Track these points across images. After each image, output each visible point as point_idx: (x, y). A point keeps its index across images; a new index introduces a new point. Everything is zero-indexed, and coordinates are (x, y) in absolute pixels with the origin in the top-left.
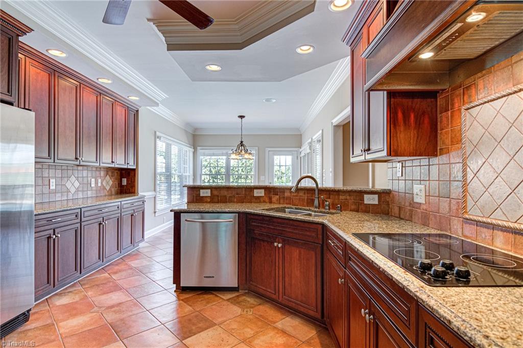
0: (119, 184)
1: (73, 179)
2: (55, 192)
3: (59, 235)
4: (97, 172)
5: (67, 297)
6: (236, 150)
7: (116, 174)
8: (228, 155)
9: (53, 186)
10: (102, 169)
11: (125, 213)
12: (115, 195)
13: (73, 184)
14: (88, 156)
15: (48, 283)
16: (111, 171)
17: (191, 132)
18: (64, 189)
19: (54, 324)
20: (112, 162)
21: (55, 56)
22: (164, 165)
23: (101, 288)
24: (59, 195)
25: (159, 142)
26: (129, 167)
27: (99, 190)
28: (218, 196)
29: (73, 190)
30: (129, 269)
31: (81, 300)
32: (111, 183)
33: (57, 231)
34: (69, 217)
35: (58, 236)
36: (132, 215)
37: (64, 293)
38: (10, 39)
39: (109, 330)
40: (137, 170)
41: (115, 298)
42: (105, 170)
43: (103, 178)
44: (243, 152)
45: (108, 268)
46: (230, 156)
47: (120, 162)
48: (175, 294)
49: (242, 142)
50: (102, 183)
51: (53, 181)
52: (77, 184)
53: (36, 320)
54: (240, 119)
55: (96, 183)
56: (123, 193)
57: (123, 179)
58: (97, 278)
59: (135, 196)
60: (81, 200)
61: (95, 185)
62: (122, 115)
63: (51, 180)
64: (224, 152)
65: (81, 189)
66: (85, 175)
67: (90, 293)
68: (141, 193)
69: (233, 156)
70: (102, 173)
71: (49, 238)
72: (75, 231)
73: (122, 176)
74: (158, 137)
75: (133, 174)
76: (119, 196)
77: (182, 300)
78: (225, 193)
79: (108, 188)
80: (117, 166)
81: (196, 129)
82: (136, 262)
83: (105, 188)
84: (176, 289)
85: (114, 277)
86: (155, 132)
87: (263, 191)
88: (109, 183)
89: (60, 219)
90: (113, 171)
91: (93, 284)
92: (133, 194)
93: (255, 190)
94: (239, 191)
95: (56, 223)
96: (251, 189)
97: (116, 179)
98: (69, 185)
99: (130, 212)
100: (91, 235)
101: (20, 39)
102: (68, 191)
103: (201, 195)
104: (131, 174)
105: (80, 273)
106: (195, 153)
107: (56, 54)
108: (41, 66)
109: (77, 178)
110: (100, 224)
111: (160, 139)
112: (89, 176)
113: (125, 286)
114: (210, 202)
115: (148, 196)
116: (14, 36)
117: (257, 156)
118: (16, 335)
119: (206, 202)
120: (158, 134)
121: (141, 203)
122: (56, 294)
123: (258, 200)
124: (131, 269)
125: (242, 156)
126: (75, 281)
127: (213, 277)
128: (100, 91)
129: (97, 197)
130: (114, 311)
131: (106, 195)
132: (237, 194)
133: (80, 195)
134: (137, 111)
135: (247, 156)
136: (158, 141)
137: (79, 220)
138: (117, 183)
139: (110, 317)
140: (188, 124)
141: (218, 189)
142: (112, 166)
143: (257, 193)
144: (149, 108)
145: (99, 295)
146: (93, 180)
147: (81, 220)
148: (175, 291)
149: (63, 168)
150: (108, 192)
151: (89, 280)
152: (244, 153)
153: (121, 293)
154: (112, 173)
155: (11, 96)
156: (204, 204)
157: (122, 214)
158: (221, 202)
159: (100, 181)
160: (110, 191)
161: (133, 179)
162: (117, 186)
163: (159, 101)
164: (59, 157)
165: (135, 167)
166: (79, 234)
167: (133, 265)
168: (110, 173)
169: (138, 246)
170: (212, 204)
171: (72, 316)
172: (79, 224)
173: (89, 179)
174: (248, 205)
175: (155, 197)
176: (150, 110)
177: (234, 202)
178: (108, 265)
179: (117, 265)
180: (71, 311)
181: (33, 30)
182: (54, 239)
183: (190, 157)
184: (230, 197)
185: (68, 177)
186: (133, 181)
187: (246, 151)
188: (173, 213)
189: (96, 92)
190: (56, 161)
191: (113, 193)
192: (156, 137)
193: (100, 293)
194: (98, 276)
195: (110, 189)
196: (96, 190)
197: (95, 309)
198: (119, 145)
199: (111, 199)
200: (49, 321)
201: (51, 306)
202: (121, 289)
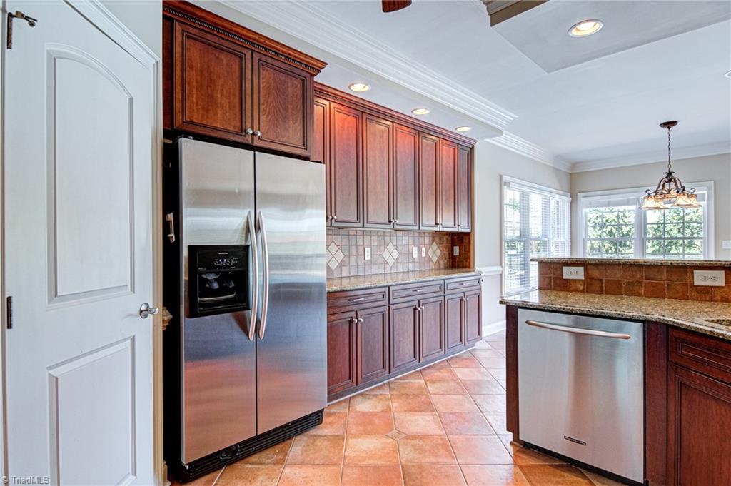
0: (449, 254)
1: (391, 247)
2: (371, 263)
3: (362, 320)
4: (420, 238)
5: (370, 401)
6: (656, 192)
7: (445, 241)
8: (638, 202)
9: (368, 256)
10: (426, 234)
11: (451, 297)
12: (445, 269)
13: (391, 254)
14: (405, 216)
15: (350, 379)
16: (439, 236)
17: (566, 170)
18: (381, 260)
19: (343, 438)
20: (437, 224)
21: (357, 92)
22: (519, 225)
23: (410, 401)
24: (374, 267)
25: (508, 191)
26: (461, 230)
27: (424, 263)
28: (601, 281)
29: (391, 262)
30: (453, 380)
31: (382, 411)
32: (439, 252)
33: (360, 313)
34: (375, 297)
35: (360, 321)
36: (461, 300)
37: (370, 395)
38: (303, 81)
39: (399, 477)
40: (472, 234)
41: (423, 423)
42: (431, 235)
43: (428, 246)
44: (674, 193)
45: (427, 371)
46: (642, 203)
47: (447, 224)
48: (511, 448)
49: (670, 174)
50: (426, 253)
51: (368, 250)
52: (396, 254)
53: (331, 424)
54: (666, 129)
55: (420, 252)
56: (455, 268)
57: (455, 247)
58: (410, 383)
59: (470, 271)
60: (401, 275)
61: (418, 256)
62: (449, 157)
63: (366, 249)
64: (632, 197)
65: (400, 260)
66: (405, 242)
67: (395, 405)
68: (478, 268)
69: (650, 203)
70: (427, 240)
71: (351, 321)
72: (381, 316)
73: (453, 244)
74: (505, 184)
75: (467, 241)
76: (450, 271)
77: (520, 467)
78: (617, 274)
79: (435, 260)
80: (442, 229)
81: (574, 165)
82: (466, 370)
83: (430, 260)
84: (514, 440)
85: (430, 389)
86: (501, 176)
87: (722, 273)
88: (436, 253)
89: (363, 299)
90: (441, 236)
91: (403, 392)
92: (467, 269)
93: (696, 272)
94: (652, 273)
95: (357, 303)
96: (686, 269)
97: (445, 248)
98: (386, 255)
99: (459, 295)
100: (403, 324)
101: (316, 79)
102: (386, 263)
103: (564, 277)
104: (464, 241)
105: (390, 372)
106: (573, 205)
107: (359, 89)
108: (347, 109)
109: (396, 247)
110: (415, 309)
111: (509, 186)
112: (410, 243)
113: (440, 408)
114: (583, 291)
115: (486, 272)
116: (308, 76)
117: (712, 202)
118: (305, 438)
119: (576, 291)
120: (505, 178)
121: (476, 283)
122: (361, 394)
123: (707, 294)
124: (455, 381)
125: (670, 202)
126: (385, 382)
127: (585, 444)
128: (418, 128)
129: (420, 271)
130: (414, 446)
131: (432, 270)
132: (646, 279)
133: (400, 269)
134: (472, 148)
135: (682, 200)
136: (505, 188)
137: (386, 302)
138: (447, 253)
139: (407, 454)
140: (558, 157)
141: (601, 268)
142: (437, 229)
143: (700, 279)
144: (488, 140)
145: (405, 411)
146: (415, 249)
147: (389, 302)
148: (511, 443)
149: (380, 233)
150: (435, 265)
151: (401, 383)
152: (675, 195)
153: (431, 418)
154: (440, 239)
155: (306, 149)
156: (569, 295)
157: (447, 298)
158: (606, 294)
159: (424, 249)
160: (437, 264)
161: (467, 247)
162: (447, 257)
163: (502, 126)
164: (370, 220)
165: (469, 230)
166: (387, 320)
167: (459, 375)
168: (437, 239)
169: (474, 345)
170: (587, 296)
171: (365, 434)
172: (387, 307)
173: (410, 247)
174: (676, 304)
175: (501, 275)
176: (491, 144)
177: (639, 295)
178: (428, 368)
179: (439, 369)
180: (369, 425)
181: (327, 64)
182: (356, 324)
183: (563, 210)
184: (628, 283)
185: (386, 245)
186: (467, 250)
187: (682, 191)
188: (505, 306)
189: (413, 131)
190: (366, 225)
191: (442, 267)
192: (502, 184)
193: (405, 409)
194: (412, 381)
195: (438, 262)
196: (420, 263)
197: (393, 432)
198: (446, 200)
199: (439, 275)
200: (341, 432)
201: (351, 409)
202: (433, 411)
